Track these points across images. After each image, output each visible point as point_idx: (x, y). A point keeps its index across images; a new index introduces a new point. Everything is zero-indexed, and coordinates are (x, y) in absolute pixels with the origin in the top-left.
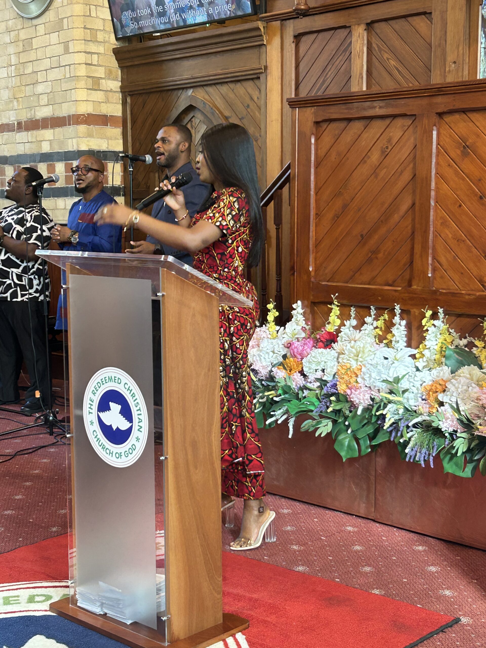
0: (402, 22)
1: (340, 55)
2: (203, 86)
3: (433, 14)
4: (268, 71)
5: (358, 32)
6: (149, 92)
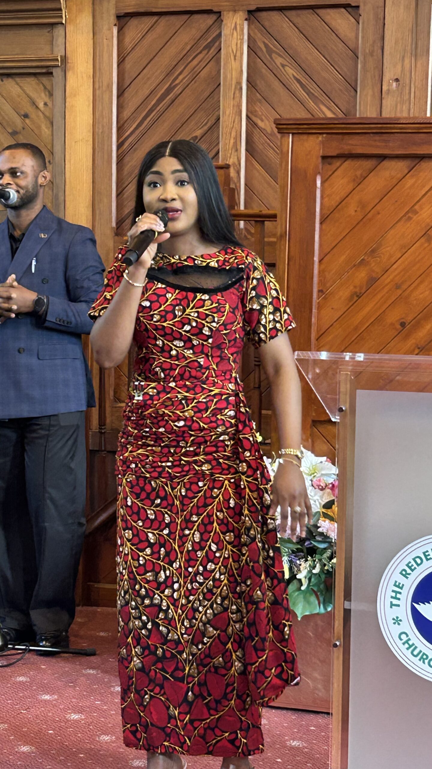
0: (307, 15)
1: (200, 52)
3: (362, 8)
4: (68, 65)
5: (234, 22)
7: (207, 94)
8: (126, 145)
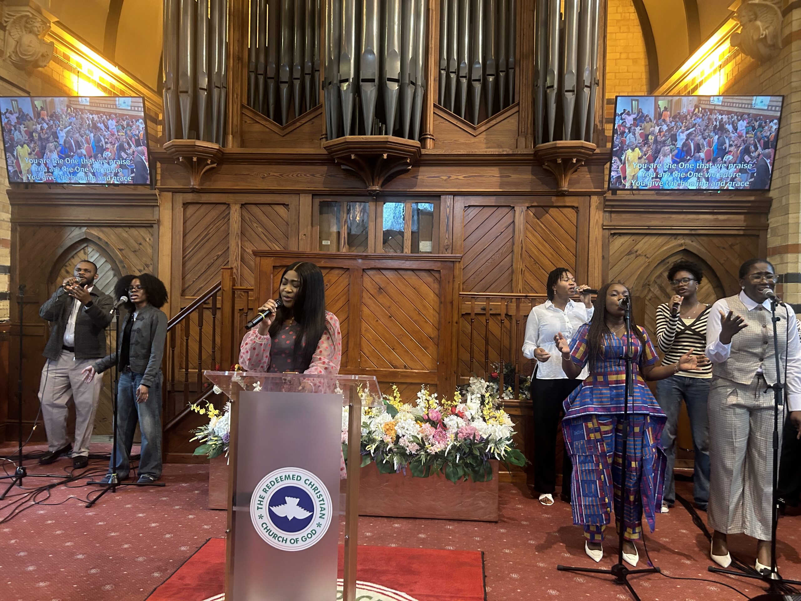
0: (267, 207)
1: (220, 220)
2: (97, 226)
3: (289, 205)
4: (160, 223)
5: (235, 208)
6: (41, 225)
7: (223, 237)
8: (187, 258)
